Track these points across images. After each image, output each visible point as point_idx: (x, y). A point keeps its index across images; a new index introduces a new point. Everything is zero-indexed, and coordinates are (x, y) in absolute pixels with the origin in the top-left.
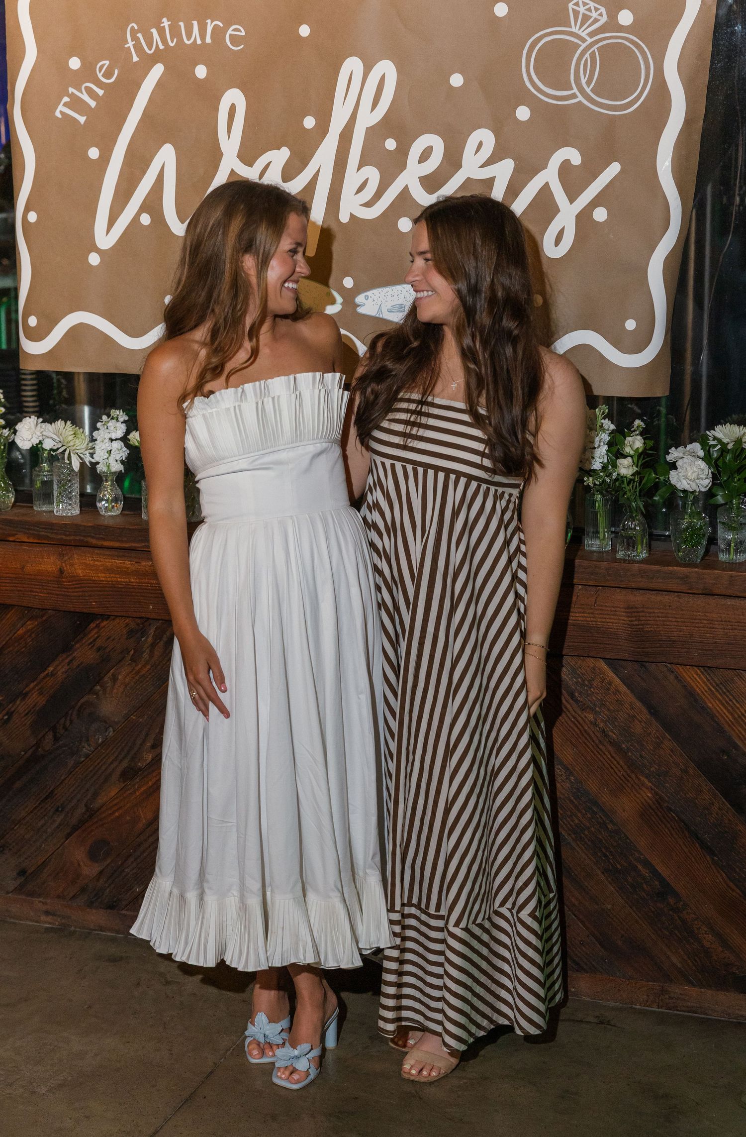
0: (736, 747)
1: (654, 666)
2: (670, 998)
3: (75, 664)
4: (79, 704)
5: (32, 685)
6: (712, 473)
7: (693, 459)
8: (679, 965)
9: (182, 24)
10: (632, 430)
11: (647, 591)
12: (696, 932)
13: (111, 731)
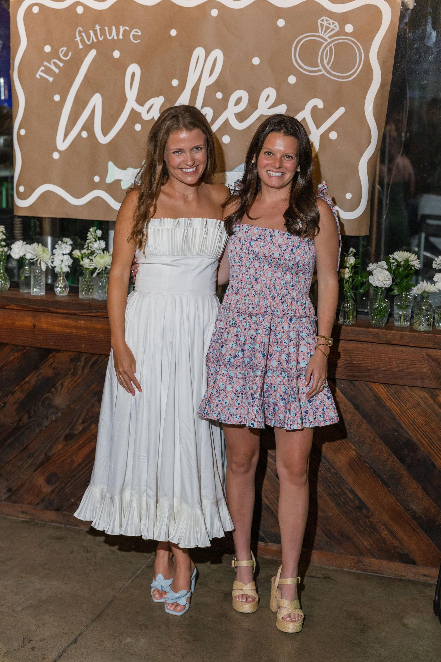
0: (402, 428)
1: (358, 383)
2: (363, 565)
3: (41, 377)
4: (43, 399)
5: (17, 388)
6: (392, 278)
7: (382, 270)
8: (368, 547)
9: (106, 28)
10: (349, 253)
11: (355, 342)
12: (378, 529)
13: (59, 414)
